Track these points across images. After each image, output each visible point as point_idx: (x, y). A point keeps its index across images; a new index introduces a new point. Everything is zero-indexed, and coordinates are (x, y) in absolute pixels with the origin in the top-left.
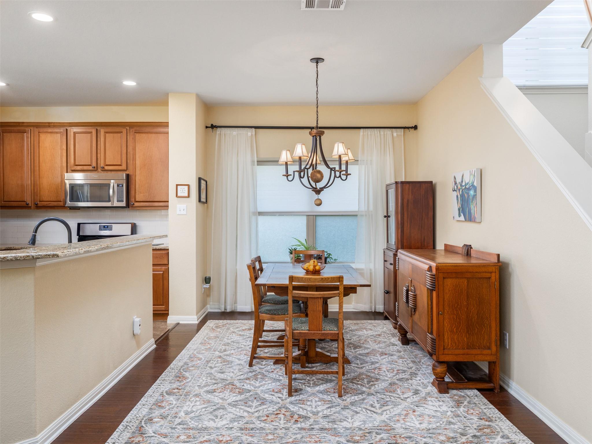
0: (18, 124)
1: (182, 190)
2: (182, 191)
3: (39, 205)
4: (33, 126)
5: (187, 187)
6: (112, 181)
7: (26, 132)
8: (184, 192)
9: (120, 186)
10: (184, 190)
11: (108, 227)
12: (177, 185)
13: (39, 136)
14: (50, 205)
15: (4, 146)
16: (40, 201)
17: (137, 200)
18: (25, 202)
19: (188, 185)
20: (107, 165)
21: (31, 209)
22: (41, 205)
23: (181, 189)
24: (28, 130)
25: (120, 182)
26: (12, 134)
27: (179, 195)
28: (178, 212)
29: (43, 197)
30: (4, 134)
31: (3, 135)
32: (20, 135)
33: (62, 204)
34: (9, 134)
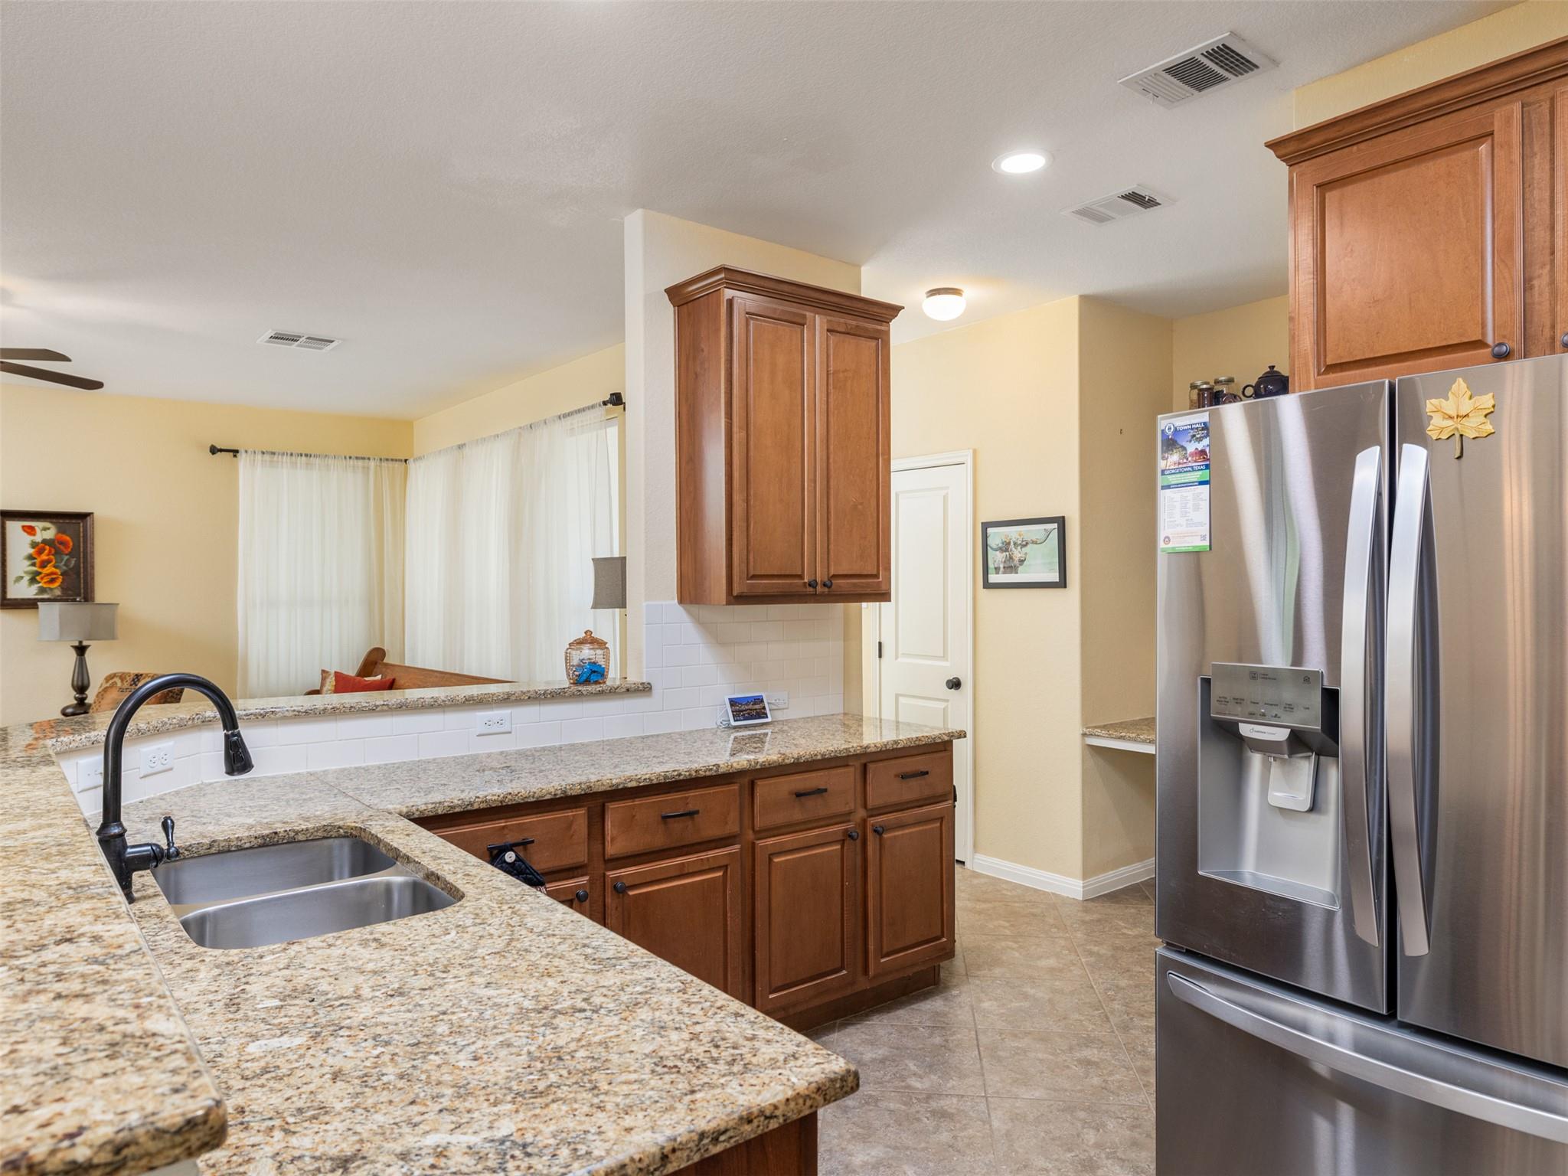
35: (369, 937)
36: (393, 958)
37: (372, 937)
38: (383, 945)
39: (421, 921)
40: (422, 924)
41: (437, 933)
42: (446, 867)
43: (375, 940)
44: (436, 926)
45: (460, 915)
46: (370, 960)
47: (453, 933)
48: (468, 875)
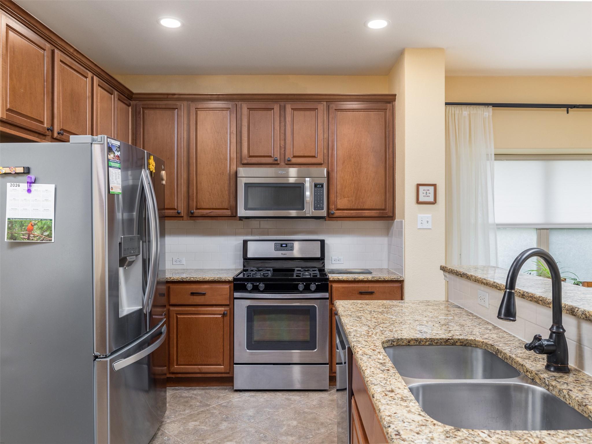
0: (166, 96)
1: (425, 192)
2: (425, 194)
3: (195, 215)
4: (187, 100)
5: (432, 188)
6: (308, 179)
7: (177, 108)
8: (428, 194)
9: (318, 186)
10: (428, 192)
11: (286, 246)
12: (418, 185)
13: (196, 114)
14: (212, 214)
15: (146, 128)
16: (197, 209)
17: (339, 207)
18: (174, 209)
19: (435, 185)
20: (294, 157)
21: (183, 220)
22: (199, 215)
23: (424, 190)
24: (181, 106)
25: (319, 181)
26: (158, 111)
27: (421, 199)
28: (420, 226)
29: (202, 203)
30: (145, 111)
31: (143, 112)
32: (169, 112)
33: (230, 213)
34: (152, 112)
35: (424, 334)
36: (416, 327)
37: (422, 334)
38: (419, 331)
39: (404, 335)
40: (404, 334)
41: (400, 331)
42: (381, 357)
43: (422, 333)
44: (399, 333)
45: (388, 335)
46: (424, 328)
47: (394, 330)
48: (373, 350)
